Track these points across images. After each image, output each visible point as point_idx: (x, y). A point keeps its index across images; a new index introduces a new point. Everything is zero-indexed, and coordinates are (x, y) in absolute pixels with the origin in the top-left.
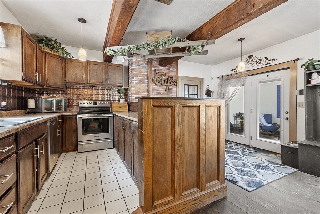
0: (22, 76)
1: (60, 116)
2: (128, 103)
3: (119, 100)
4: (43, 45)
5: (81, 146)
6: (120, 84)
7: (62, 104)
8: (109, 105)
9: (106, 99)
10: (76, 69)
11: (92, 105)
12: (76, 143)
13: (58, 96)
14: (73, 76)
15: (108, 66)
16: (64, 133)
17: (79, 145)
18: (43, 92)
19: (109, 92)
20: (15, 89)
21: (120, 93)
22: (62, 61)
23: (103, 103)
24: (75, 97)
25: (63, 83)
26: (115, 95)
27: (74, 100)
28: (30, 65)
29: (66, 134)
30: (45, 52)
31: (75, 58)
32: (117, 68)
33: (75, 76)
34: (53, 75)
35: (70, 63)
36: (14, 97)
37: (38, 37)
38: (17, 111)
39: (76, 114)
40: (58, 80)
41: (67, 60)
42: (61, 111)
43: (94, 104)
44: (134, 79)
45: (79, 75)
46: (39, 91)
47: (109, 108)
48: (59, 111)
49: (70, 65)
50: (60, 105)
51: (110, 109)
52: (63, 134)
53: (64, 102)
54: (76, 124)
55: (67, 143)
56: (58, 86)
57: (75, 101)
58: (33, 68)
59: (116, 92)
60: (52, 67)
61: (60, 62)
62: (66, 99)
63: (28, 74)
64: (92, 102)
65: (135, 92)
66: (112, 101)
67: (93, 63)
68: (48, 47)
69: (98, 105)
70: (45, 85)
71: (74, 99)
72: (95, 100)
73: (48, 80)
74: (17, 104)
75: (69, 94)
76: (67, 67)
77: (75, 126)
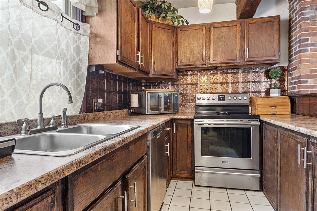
0: (117, 56)
1: (168, 121)
2: (290, 97)
3: (268, 92)
4: (148, 11)
5: (200, 175)
6: (273, 58)
7: (173, 100)
8: (247, 102)
9: (240, 90)
10: (192, 42)
11: (216, 101)
12: (191, 168)
13: (168, 88)
14: (188, 54)
15: (248, 25)
16: (174, 147)
17: (197, 172)
18: (150, 83)
19: (247, 77)
20: (116, 80)
21: (270, 78)
22: (172, 32)
23: (235, 98)
24: (190, 89)
25: (173, 66)
26: (259, 82)
27: (188, 94)
28: (129, 40)
29: (177, 150)
30: (151, 21)
31: (190, 24)
32: (265, 25)
33: (191, 54)
34: (160, 55)
35: (183, 33)
36: (115, 92)
37: (143, 3)
38: (118, 111)
39: (192, 117)
40: (167, 64)
41: (179, 30)
42: (171, 111)
43: (219, 100)
44: (309, 42)
45: (196, 51)
46: (145, 83)
47: (246, 106)
48: (167, 112)
49: (183, 36)
50: (170, 103)
51: (249, 110)
52: (173, 149)
53: (175, 96)
54: (191, 134)
55: (178, 165)
56: (167, 72)
57: (190, 96)
58: (133, 44)
59: (262, 76)
60: (159, 43)
61: (170, 35)
62: (177, 92)
63: (127, 53)
64: (216, 96)
65: (311, 71)
66: (252, 95)
67: (220, 25)
68: (155, 14)
69: (227, 101)
70: (151, 72)
71: (188, 92)
72: (221, 93)
73: (154, 63)
74: (119, 101)
75: (181, 84)
76: (179, 40)
77: (190, 138)
